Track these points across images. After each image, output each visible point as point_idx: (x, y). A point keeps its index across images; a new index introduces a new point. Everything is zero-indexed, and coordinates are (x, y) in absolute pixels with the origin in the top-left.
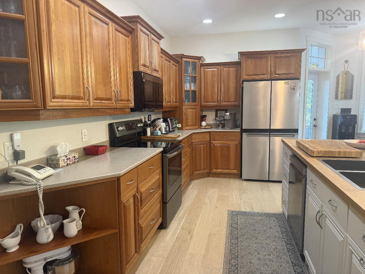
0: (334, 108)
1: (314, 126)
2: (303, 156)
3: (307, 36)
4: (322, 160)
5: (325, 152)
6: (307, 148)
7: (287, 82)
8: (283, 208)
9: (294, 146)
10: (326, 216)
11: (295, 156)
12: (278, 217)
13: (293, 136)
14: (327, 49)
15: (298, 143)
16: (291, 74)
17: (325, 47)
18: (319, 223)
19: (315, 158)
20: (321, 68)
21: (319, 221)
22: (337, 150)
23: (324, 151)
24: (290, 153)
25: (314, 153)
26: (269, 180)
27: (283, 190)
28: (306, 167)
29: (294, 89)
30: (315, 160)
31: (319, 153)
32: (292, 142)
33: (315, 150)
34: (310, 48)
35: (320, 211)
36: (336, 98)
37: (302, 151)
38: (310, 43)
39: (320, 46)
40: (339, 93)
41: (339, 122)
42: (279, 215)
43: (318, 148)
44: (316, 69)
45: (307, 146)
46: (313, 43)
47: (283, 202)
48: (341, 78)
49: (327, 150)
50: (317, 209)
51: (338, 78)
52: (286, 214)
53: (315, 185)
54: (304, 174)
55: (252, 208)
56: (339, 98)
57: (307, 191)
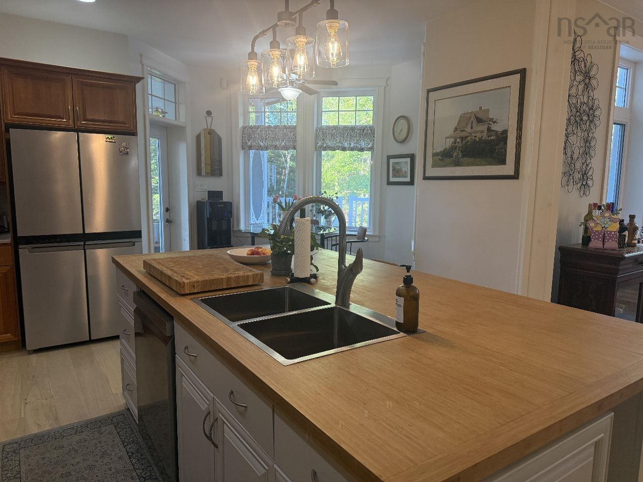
0: (197, 190)
1: (167, 222)
2: (163, 296)
3: (141, 56)
4: (202, 300)
5: (205, 282)
6: (170, 278)
7: (111, 138)
8: (125, 398)
9: (139, 272)
10: (224, 423)
11: (143, 294)
12: (118, 420)
13: (132, 244)
14: (177, 86)
15: (146, 264)
16: (118, 123)
17: (174, 82)
18: (209, 438)
19: (187, 297)
20: (170, 117)
21: (211, 434)
22: (224, 276)
23: (202, 281)
24: (134, 288)
25: (184, 287)
26: (90, 338)
27: (122, 360)
28: (172, 318)
29: (128, 153)
30: (187, 301)
31: (194, 286)
32: (134, 264)
33: (186, 281)
34: (149, 80)
35: (209, 413)
36: (199, 173)
37: (158, 283)
38: (149, 68)
39: (166, 79)
40: (203, 165)
41: (207, 214)
42: (120, 414)
43: (191, 276)
44: (163, 120)
45: (169, 273)
46: (154, 71)
47: (126, 387)
48: (203, 140)
49: (207, 278)
50: (204, 407)
51: (198, 138)
52: (135, 411)
53: (196, 358)
54: (168, 334)
55: (57, 419)
56: (203, 173)
57: (178, 370)
